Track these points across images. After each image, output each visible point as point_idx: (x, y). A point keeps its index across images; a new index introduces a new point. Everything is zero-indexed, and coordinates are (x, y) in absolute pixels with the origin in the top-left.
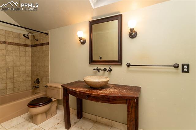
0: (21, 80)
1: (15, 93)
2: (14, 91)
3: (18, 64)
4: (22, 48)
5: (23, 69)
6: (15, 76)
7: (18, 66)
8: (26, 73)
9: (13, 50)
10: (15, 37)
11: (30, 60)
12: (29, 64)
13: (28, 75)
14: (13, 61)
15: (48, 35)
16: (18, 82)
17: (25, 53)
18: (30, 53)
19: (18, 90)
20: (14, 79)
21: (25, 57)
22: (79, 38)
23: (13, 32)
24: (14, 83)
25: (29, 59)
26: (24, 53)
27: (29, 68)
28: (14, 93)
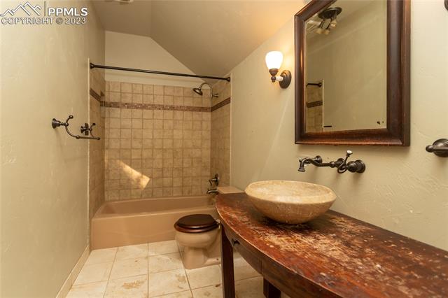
0: (194, 174)
1: (184, 196)
2: (183, 193)
3: (190, 144)
4: (196, 115)
5: (197, 153)
6: (185, 165)
7: (189, 148)
8: (201, 161)
9: (183, 120)
10: (186, 97)
11: (210, 137)
12: (207, 144)
13: (204, 167)
14: (183, 139)
15: (229, 81)
16: (189, 177)
17: (202, 123)
18: (209, 124)
19: (189, 192)
20: (183, 171)
21: (200, 132)
22: (271, 71)
23: (183, 88)
24: (183, 178)
25: (207, 134)
26: (199, 123)
27: (207, 153)
28: (182, 196)
